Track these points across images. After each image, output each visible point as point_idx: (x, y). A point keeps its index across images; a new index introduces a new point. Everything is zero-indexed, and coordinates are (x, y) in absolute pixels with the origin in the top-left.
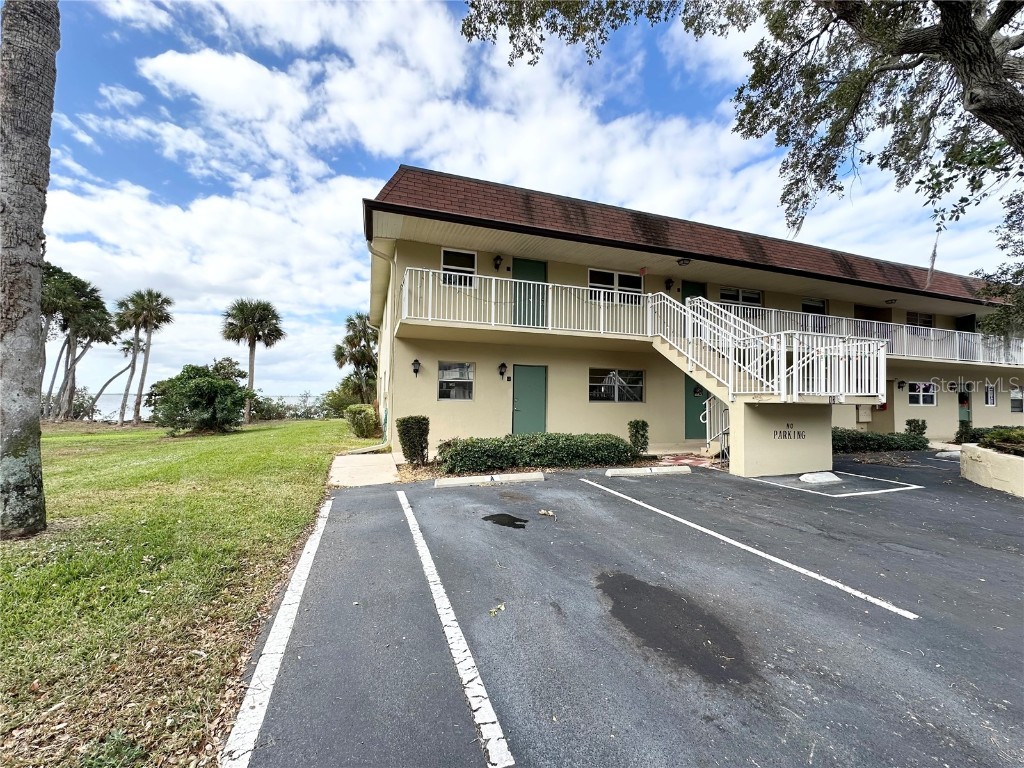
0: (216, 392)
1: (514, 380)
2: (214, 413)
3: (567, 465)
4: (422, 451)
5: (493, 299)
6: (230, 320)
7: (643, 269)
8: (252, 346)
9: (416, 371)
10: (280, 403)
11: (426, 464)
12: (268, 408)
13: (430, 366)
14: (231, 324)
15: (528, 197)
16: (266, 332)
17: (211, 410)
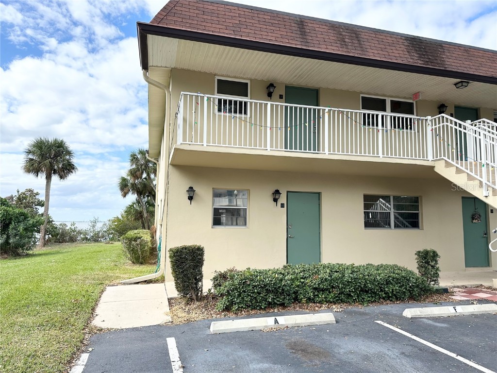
0: (11, 219)
1: (287, 206)
2: (8, 238)
3: (354, 301)
4: (196, 284)
5: (269, 125)
6: (31, 156)
7: (416, 95)
8: (49, 178)
9: (191, 198)
10: (73, 227)
11: (200, 299)
12: (63, 232)
13: (204, 193)
14: (31, 160)
15: (301, 23)
16: (60, 166)
17: (5, 236)
